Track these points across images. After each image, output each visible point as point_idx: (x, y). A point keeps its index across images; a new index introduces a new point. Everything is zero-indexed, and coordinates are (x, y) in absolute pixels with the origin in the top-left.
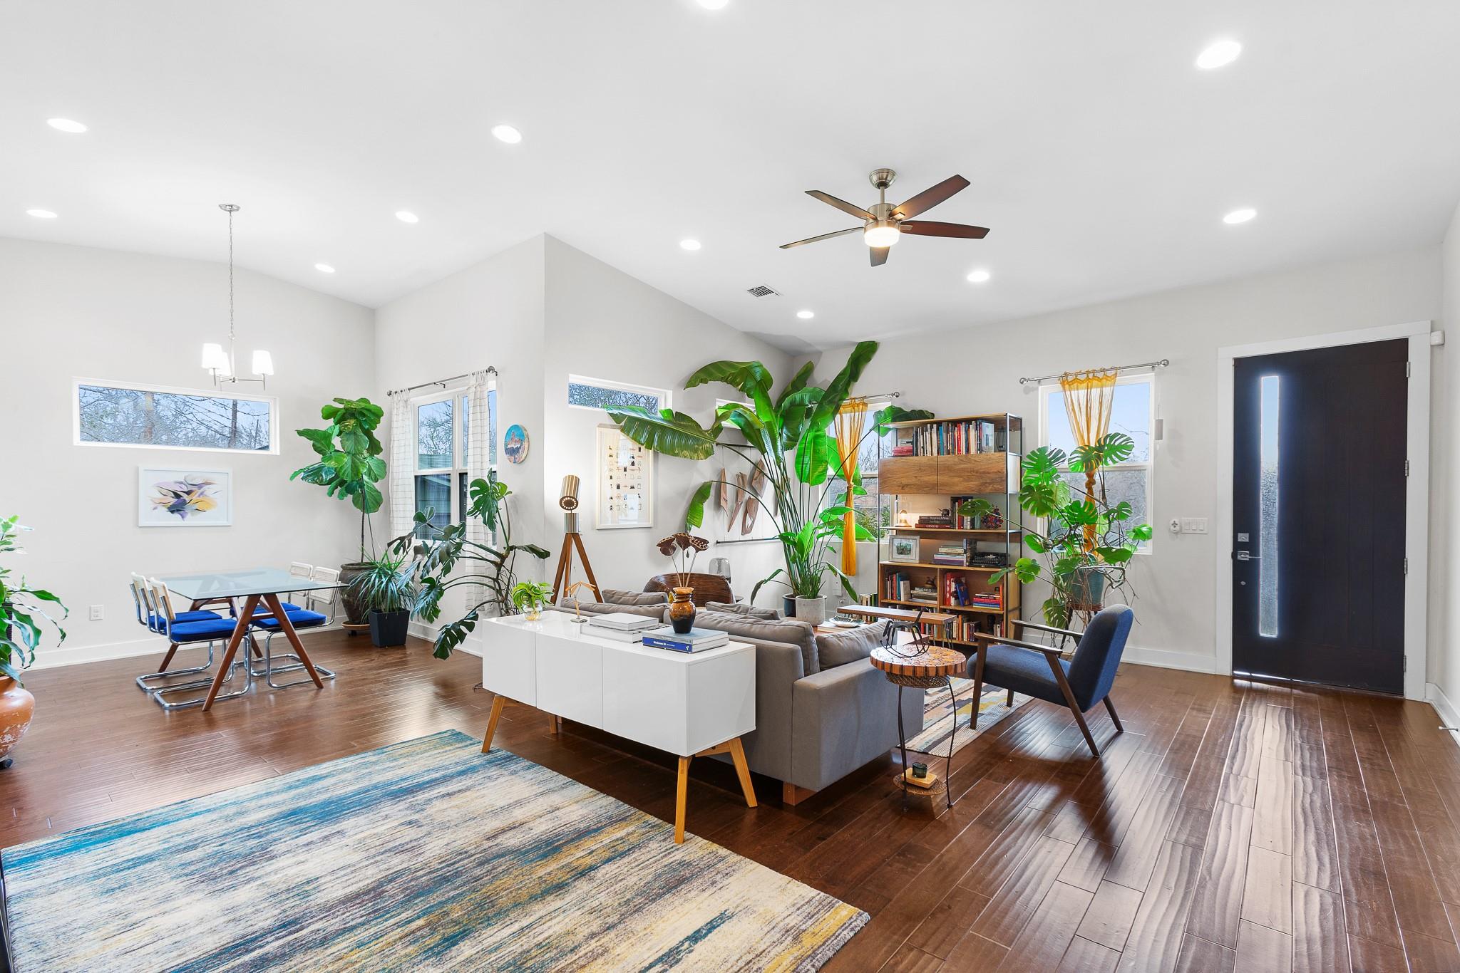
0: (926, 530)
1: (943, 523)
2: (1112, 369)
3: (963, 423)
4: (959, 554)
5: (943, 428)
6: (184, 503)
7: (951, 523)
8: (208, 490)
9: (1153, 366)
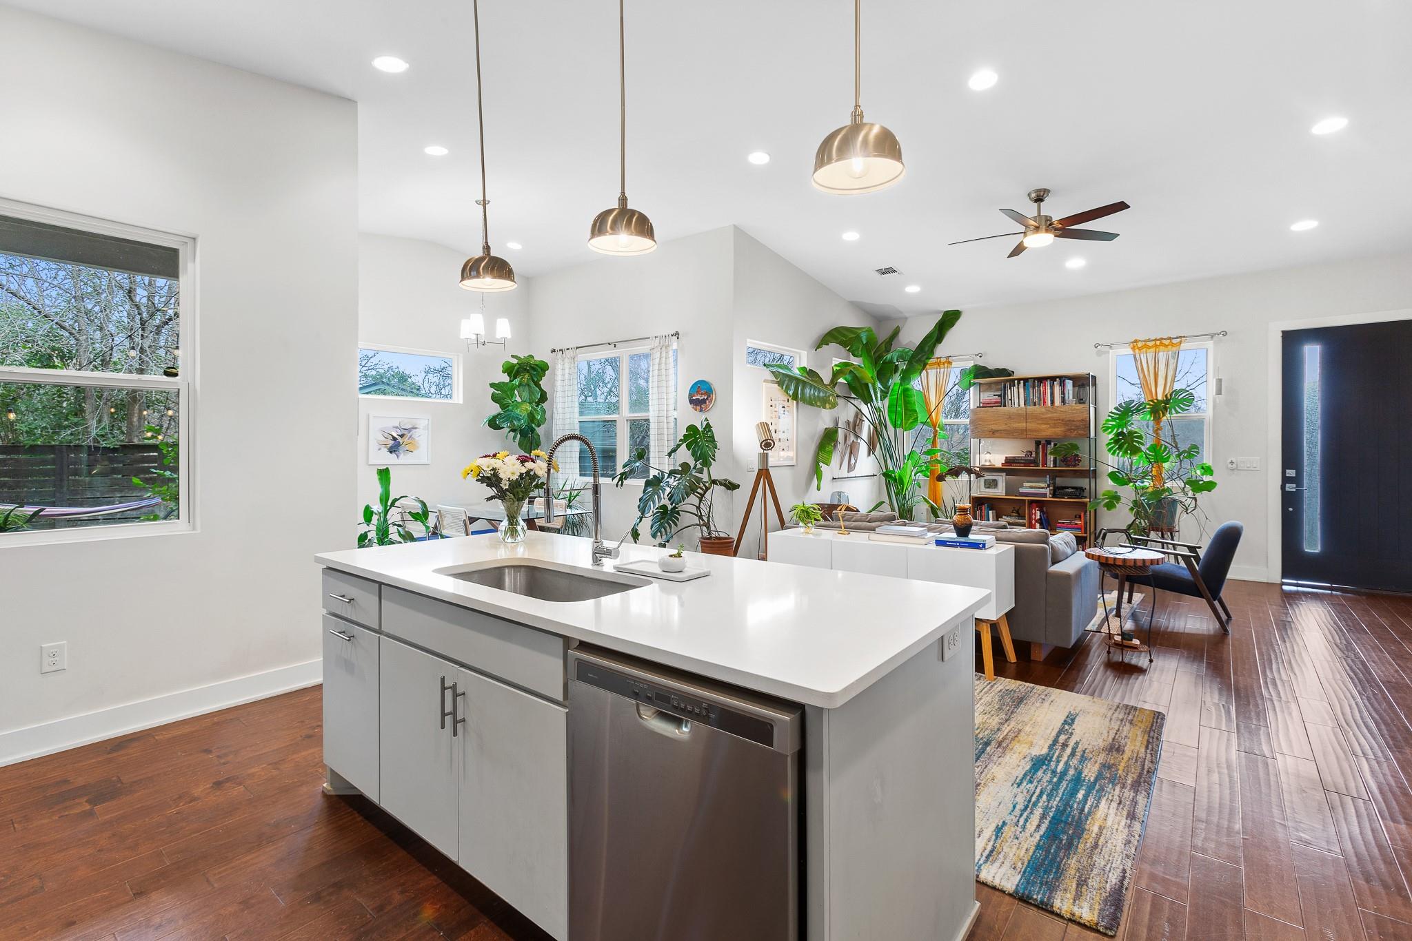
0: (1010, 467)
1: (1028, 463)
2: (1177, 338)
3: (1049, 380)
4: (1043, 488)
5: (1030, 382)
6: (399, 445)
7: (1035, 462)
8: (415, 433)
9: (1212, 335)
